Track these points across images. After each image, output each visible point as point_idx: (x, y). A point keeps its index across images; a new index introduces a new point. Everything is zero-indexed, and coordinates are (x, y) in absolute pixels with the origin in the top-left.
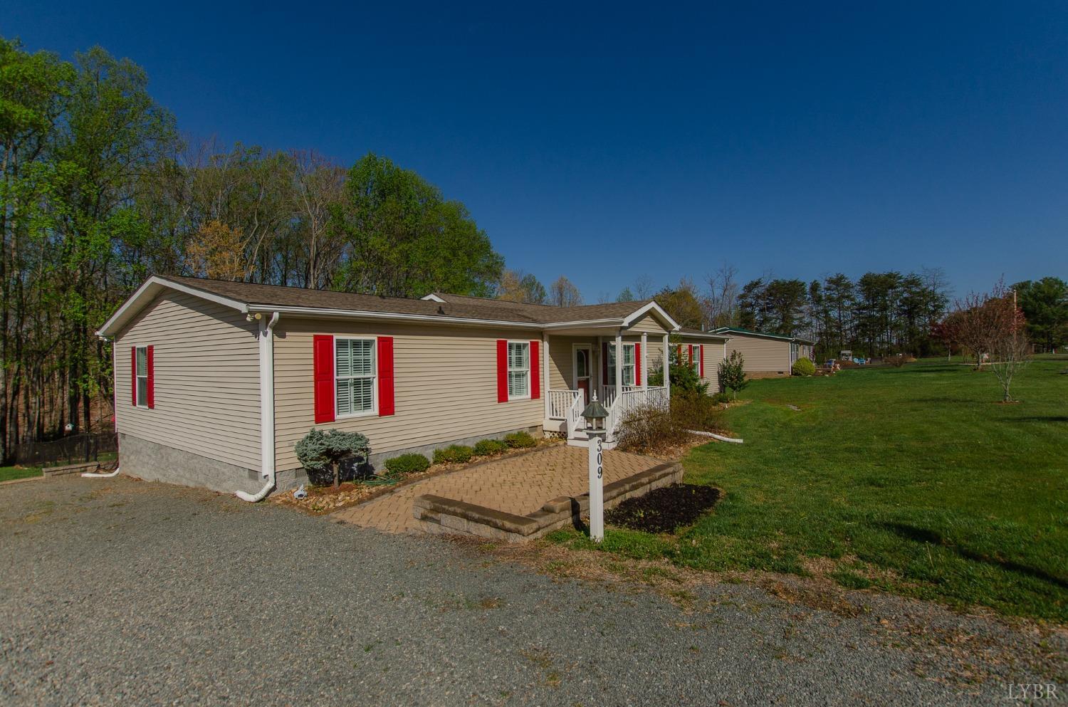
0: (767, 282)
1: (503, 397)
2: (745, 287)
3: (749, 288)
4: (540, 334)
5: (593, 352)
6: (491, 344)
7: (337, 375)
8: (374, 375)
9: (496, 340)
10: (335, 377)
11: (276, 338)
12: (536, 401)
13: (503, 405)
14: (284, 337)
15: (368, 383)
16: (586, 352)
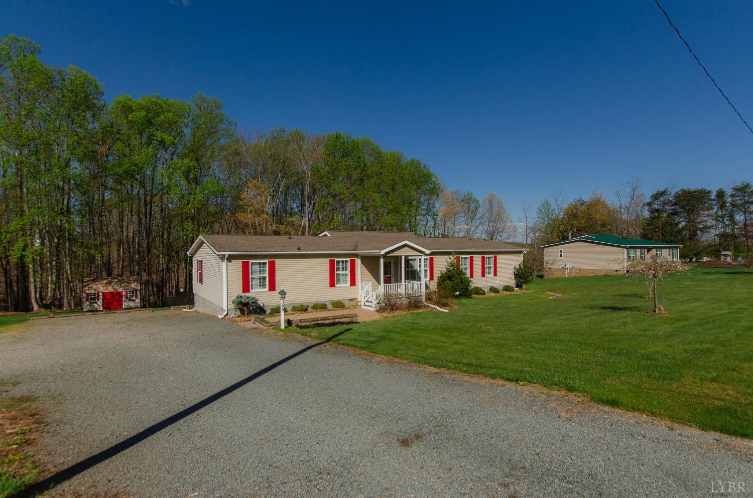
0: (673, 191)
1: (332, 284)
2: (652, 196)
3: (656, 197)
4: (357, 255)
5: (395, 263)
6: (326, 261)
7: (252, 275)
8: (267, 275)
9: (329, 259)
10: (250, 276)
11: (228, 263)
12: (353, 287)
13: (332, 289)
14: (231, 262)
15: (265, 278)
16: (390, 263)
